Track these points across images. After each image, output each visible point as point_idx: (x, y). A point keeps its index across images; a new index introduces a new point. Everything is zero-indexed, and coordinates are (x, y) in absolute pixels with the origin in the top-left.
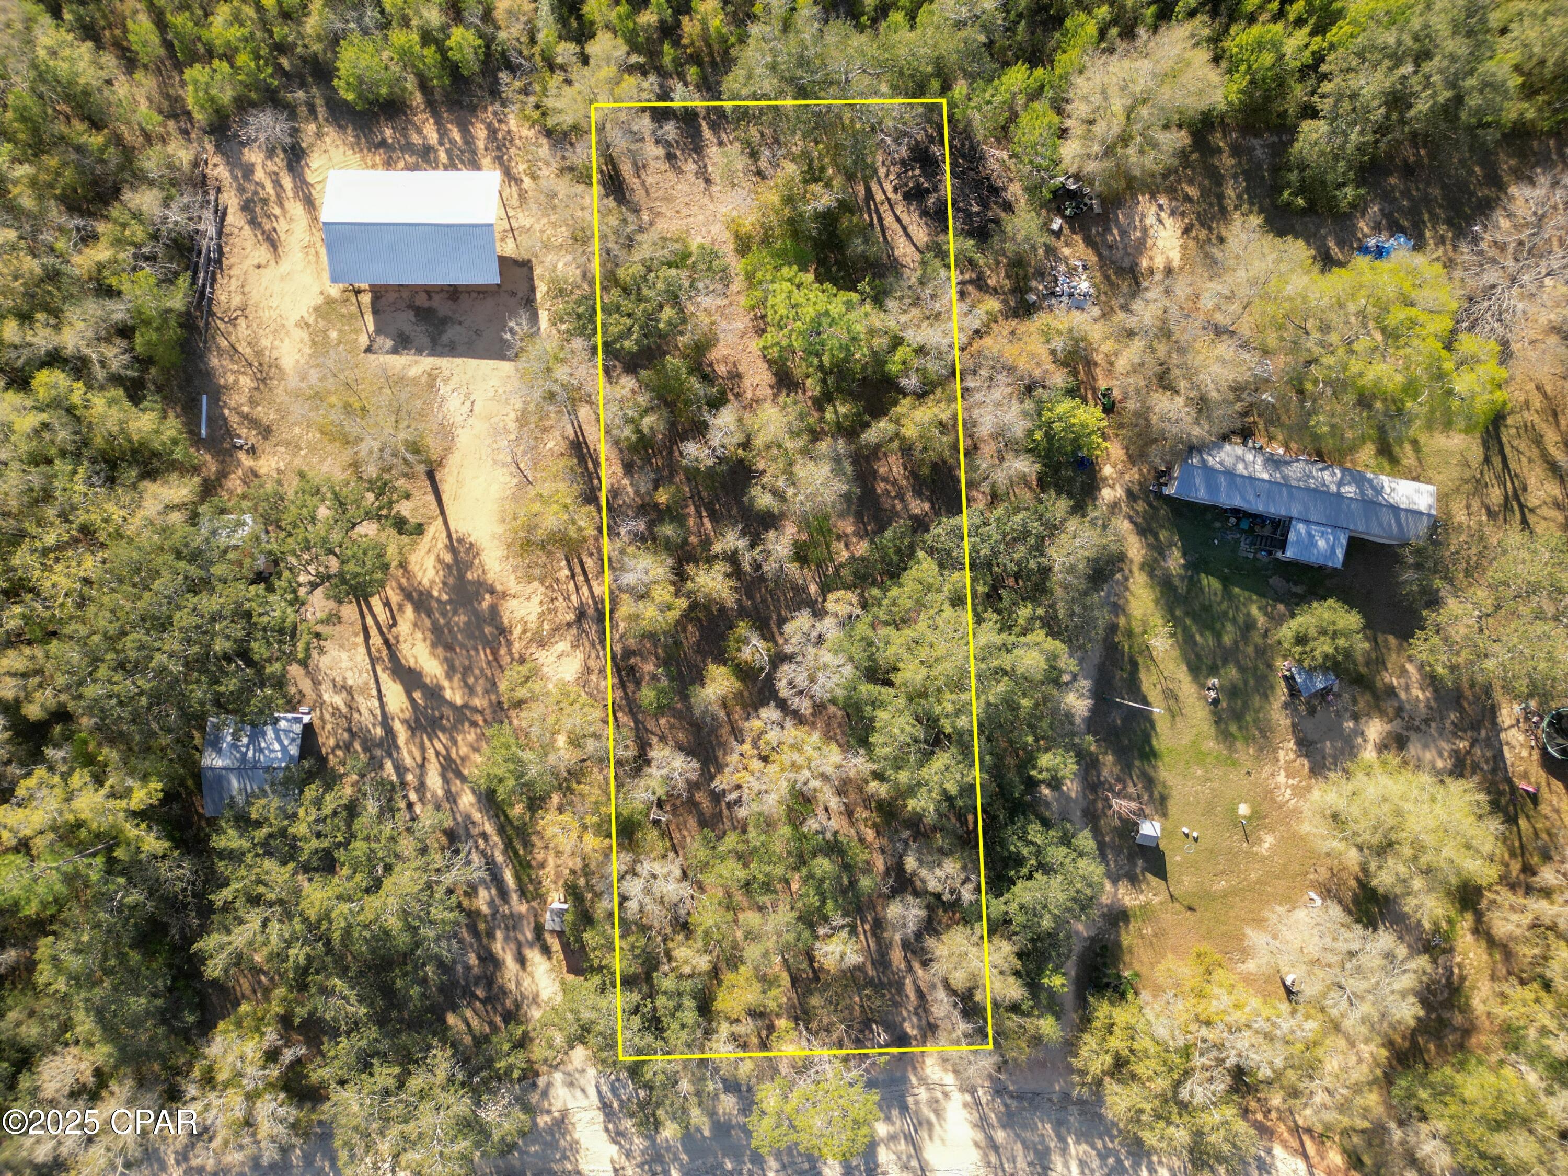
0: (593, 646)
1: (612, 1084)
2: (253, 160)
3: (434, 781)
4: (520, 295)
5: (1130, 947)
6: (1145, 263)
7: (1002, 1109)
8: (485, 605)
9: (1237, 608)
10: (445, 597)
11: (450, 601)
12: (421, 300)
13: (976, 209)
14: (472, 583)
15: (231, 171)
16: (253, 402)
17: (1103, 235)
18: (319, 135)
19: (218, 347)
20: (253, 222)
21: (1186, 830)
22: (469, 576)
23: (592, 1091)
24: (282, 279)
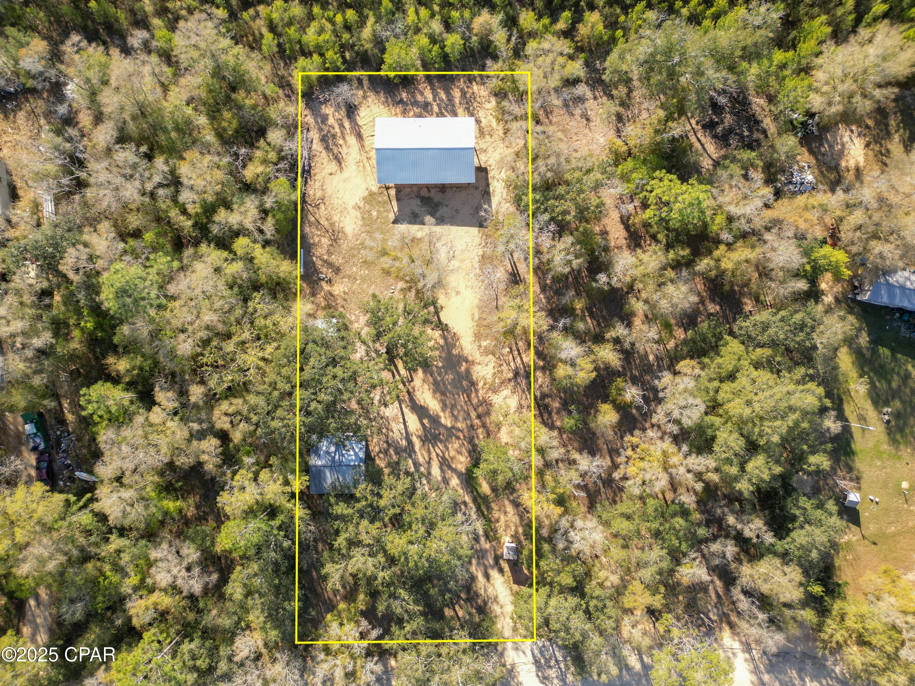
0: (524, 392)
1: (540, 649)
2: (327, 112)
3: (436, 471)
4: (481, 189)
5: (840, 566)
6: (843, 164)
7: (767, 662)
8: (463, 369)
9: (900, 366)
10: (440, 364)
11: (443, 367)
12: (424, 193)
13: (746, 133)
14: (456, 356)
15: (315, 119)
16: (329, 253)
17: (819, 148)
18: (365, 97)
19: (309, 221)
20: (327, 148)
21: (872, 498)
22: (455, 352)
23: (529, 653)
24: (344, 181)
